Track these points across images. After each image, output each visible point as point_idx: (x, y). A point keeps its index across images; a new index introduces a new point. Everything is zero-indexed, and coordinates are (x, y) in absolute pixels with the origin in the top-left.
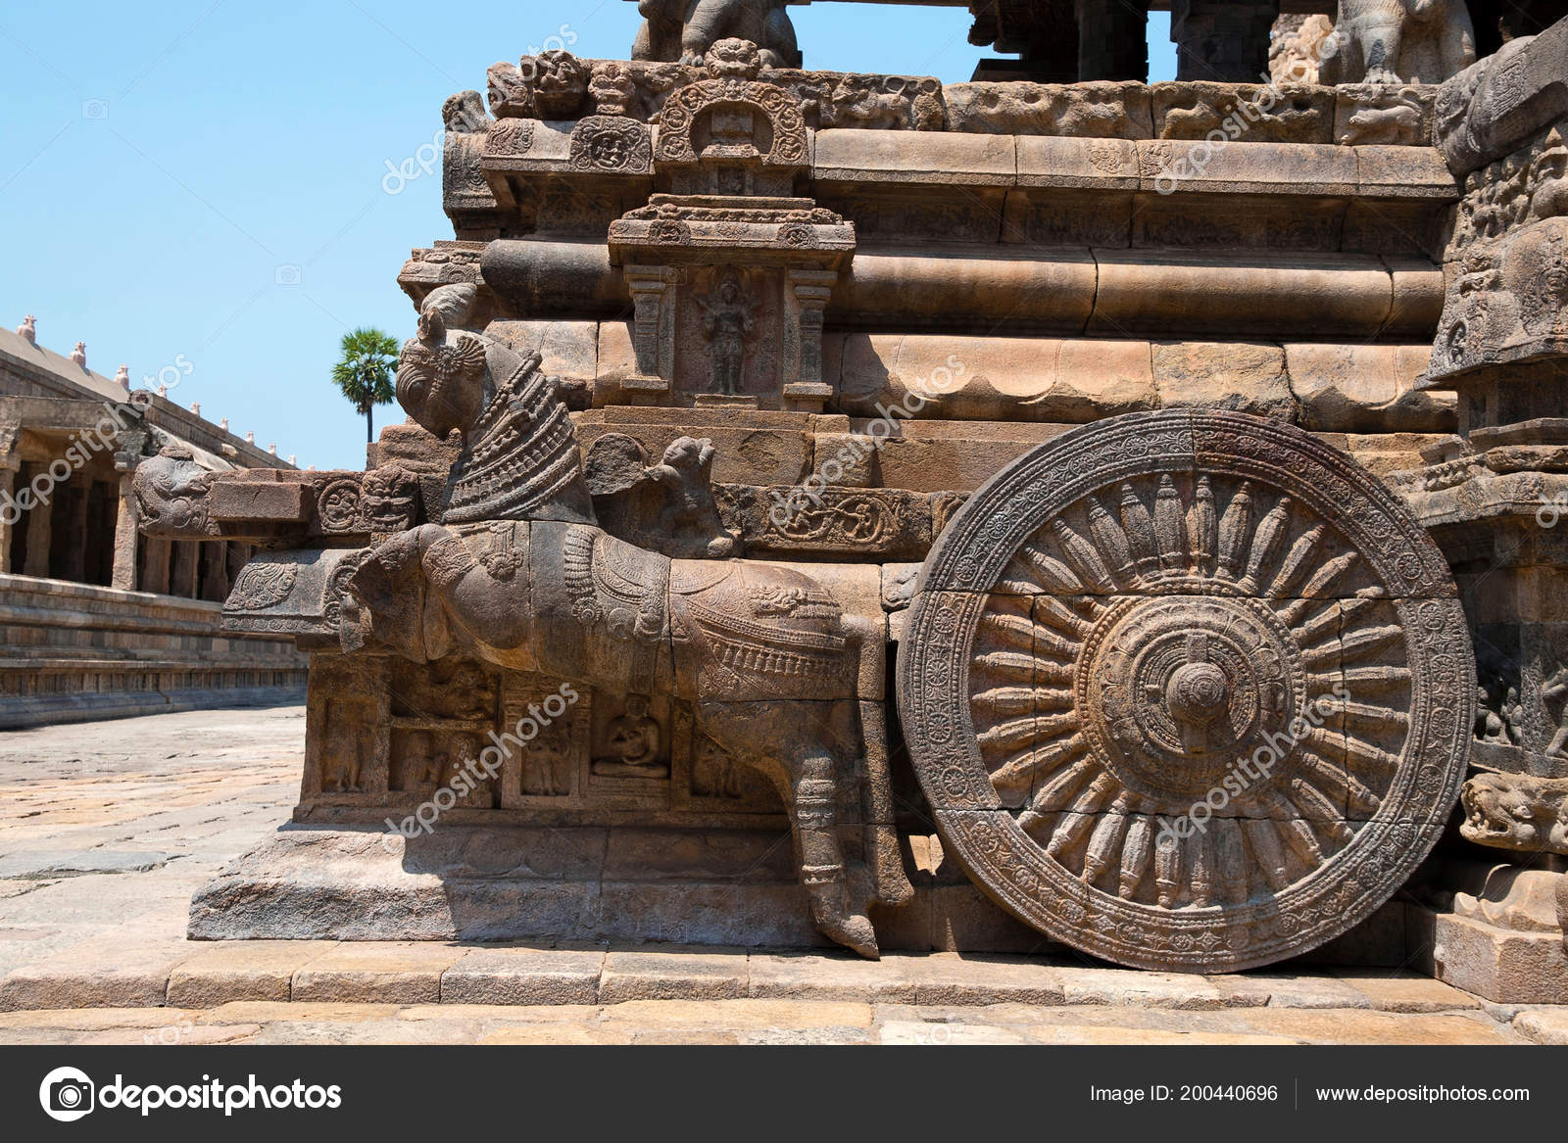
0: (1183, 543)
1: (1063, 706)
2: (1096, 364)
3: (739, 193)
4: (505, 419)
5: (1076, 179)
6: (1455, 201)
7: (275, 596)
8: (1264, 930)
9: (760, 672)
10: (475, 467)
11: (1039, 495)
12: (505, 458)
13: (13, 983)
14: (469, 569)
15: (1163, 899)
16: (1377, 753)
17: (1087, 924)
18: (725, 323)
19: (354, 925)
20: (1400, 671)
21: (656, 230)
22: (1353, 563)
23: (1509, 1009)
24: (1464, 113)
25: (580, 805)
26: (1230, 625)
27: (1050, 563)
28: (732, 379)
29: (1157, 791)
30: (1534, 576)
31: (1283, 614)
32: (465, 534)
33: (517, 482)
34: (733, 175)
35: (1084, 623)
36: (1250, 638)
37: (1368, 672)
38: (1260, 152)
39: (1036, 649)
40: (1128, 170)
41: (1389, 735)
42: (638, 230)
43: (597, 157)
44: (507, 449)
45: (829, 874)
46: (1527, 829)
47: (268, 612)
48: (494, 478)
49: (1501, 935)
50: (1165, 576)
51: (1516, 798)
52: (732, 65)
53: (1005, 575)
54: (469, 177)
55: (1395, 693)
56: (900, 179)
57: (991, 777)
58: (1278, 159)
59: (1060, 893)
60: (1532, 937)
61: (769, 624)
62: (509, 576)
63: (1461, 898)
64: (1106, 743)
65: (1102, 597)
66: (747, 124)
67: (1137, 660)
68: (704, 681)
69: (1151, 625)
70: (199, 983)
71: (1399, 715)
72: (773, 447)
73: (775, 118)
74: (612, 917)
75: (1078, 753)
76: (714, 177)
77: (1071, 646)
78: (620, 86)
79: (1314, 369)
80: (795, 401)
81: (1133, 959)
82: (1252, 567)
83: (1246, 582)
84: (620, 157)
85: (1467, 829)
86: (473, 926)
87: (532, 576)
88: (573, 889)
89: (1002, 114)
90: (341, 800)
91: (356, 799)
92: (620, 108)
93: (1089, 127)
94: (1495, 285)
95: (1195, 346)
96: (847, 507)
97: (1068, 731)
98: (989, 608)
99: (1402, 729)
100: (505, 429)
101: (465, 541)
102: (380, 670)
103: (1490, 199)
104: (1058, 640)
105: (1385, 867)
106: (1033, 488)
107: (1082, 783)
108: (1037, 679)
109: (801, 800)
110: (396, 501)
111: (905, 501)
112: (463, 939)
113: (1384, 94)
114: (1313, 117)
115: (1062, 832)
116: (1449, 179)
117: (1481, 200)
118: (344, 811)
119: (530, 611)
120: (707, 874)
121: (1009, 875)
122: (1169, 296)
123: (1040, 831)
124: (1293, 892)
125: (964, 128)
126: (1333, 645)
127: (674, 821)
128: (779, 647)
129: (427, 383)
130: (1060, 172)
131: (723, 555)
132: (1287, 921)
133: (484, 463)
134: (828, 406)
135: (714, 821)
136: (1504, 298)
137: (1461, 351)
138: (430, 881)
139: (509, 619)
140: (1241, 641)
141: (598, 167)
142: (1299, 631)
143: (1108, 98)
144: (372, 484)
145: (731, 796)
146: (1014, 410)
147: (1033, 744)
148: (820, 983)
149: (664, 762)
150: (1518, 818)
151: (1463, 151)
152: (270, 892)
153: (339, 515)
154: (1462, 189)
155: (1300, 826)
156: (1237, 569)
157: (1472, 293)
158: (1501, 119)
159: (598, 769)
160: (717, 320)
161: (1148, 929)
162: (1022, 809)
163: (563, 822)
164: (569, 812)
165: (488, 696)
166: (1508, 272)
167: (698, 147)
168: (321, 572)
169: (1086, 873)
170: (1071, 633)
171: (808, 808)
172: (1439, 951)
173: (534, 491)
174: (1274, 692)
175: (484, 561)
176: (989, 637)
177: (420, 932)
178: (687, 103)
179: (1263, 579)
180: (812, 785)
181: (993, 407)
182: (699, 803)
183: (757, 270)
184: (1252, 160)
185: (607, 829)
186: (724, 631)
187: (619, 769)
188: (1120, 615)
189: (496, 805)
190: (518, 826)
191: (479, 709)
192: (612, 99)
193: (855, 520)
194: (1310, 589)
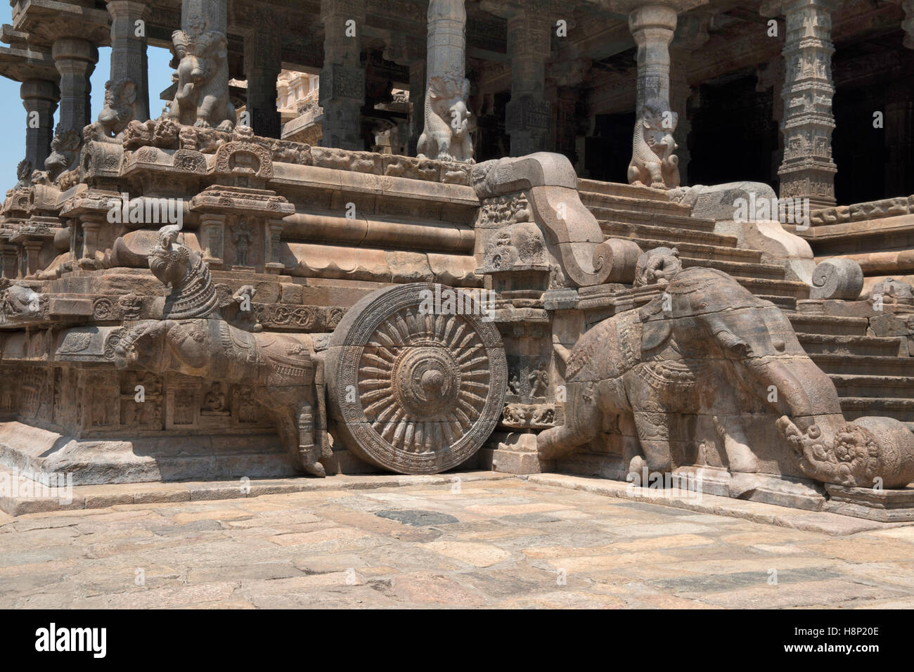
0: (425, 329)
1: (387, 386)
2: (368, 259)
3: (245, 187)
4: (196, 280)
5: (361, 189)
6: (479, 207)
7: (83, 346)
8: (447, 459)
9: (290, 376)
10: (183, 298)
11: (382, 311)
12: (197, 295)
13: (23, 503)
14: (186, 338)
15: (417, 450)
16: (480, 399)
17: (394, 460)
18: (242, 239)
19: (120, 477)
20: (487, 372)
21: (221, 201)
22: (474, 336)
23: (526, 476)
24: (484, 178)
25: (197, 427)
26: (440, 357)
27: (384, 335)
28: (243, 260)
29: (417, 414)
30: (527, 341)
31: (455, 353)
32: (181, 324)
33: (202, 304)
34: (244, 179)
35: (394, 357)
36: (446, 361)
37: (478, 372)
38: (420, 183)
39: (379, 366)
40: (378, 187)
41: (482, 392)
42: (214, 200)
43: (184, 166)
44: (197, 291)
45: (311, 448)
46: (523, 421)
47: (81, 353)
48: (193, 302)
49: (522, 454)
50: (420, 340)
51: (520, 411)
52: (244, 136)
53: (369, 340)
54: (106, 163)
55: (485, 379)
56: (300, 184)
57: (365, 410)
58: (426, 187)
59: (386, 450)
60: (530, 454)
61: (293, 358)
62: (201, 341)
63: (501, 444)
64: (401, 398)
65: (400, 348)
66: (249, 160)
67: (413, 369)
68: (270, 379)
69: (417, 357)
70: (98, 499)
71: (486, 386)
72: (268, 288)
73: (261, 159)
74: (221, 469)
75: (391, 402)
76: (236, 180)
77: (390, 364)
78: (193, 138)
79: (438, 263)
80: (270, 270)
81: (408, 471)
82: (446, 337)
83: (444, 342)
84: (194, 167)
85: (505, 422)
86: (167, 476)
87: (210, 340)
88: (206, 459)
89: (332, 161)
90: (100, 429)
91: (106, 428)
92: (193, 147)
93: (362, 169)
94: (509, 244)
95: (399, 252)
96: (297, 312)
97: (388, 394)
98: (365, 352)
99: (486, 391)
100: (196, 284)
101: (182, 326)
102: (116, 376)
103: (495, 210)
104: (386, 363)
105: (481, 436)
106: (379, 309)
107: (393, 412)
108: (380, 377)
109: (301, 422)
110: (135, 308)
111: (317, 310)
112: (164, 481)
113: (457, 167)
114: (434, 172)
115: (387, 429)
116: (477, 199)
117: (491, 209)
118: (102, 434)
119: (209, 354)
120: (254, 451)
121: (370, 445)
122: (391, 234)
123: (379, 429)
124: (456, 445)
125: (319, 165)
126: (468, 363)
127: (233, 432)
128: (296, 366)
129: (165, 265)
130: (356, 186)
131: (259, 331)
132: (453, 455)
133: (188, 296)
134: (282, 272)
135: (248, 431)
136: (513, 248)
137: (499, 265)
138: (148, 459)
139: (202, 357)
140: (444, 362)
141: (185, 170)
142: (459, 359)
143: (369, 158)
144: (124, 301)
145: (253, 422)
146: (345, 275)
147: (378, 399)
148: (322, 485)
149: (228, 409)
150: (521, 418)
151: (484, 191)
152: (86, 466)
153: (101, 313)
154: (482, 205)
155: (458, 424)
156: (441, 338)
157: (503, 246)
158: (501, 185)
159: (204, 413)
160: (240, 236)
161: (412, 461)
162: (373, 422)
163: (191, 434)
164: (193, 430)
165: (160, 386)
166: (514, 240)
167: (231, 168)
168: (101, 337)
169: (394, 443)
170: (390, 360)
171: (304, 424)
172: (494, 462)
173: (209, 307)
174: (453, 379)
175: (191, 334)
176: (365, 362)
177: (147, 479)
178: (227, 150)
179: (449, 341)
180: (305, 416)
181: (337, 274)
182: (242, 424)
183: (252, 217)
184: (418, 186)
185: (210, 436)
186: (278, 361)
187: (211, 413)
188: (406, 354)
189: (164, 429)
190: (173, 436)
191: (156, 391)
192: (190, 143)
193: (300, 317)
194: (462, 345)
